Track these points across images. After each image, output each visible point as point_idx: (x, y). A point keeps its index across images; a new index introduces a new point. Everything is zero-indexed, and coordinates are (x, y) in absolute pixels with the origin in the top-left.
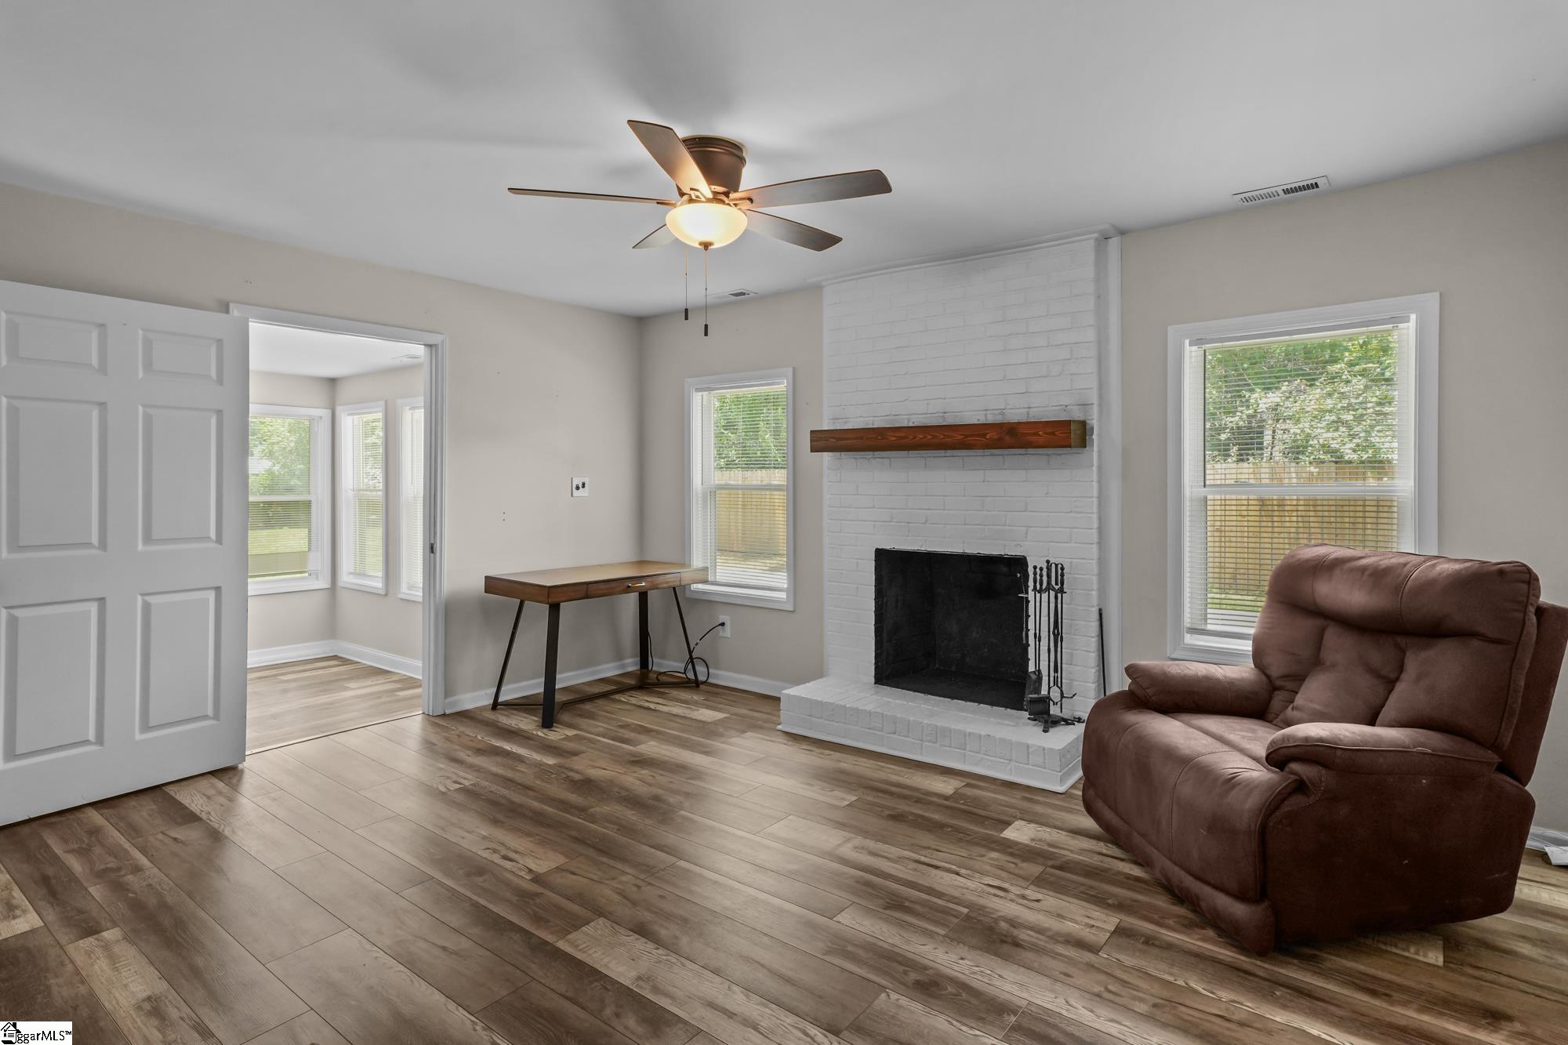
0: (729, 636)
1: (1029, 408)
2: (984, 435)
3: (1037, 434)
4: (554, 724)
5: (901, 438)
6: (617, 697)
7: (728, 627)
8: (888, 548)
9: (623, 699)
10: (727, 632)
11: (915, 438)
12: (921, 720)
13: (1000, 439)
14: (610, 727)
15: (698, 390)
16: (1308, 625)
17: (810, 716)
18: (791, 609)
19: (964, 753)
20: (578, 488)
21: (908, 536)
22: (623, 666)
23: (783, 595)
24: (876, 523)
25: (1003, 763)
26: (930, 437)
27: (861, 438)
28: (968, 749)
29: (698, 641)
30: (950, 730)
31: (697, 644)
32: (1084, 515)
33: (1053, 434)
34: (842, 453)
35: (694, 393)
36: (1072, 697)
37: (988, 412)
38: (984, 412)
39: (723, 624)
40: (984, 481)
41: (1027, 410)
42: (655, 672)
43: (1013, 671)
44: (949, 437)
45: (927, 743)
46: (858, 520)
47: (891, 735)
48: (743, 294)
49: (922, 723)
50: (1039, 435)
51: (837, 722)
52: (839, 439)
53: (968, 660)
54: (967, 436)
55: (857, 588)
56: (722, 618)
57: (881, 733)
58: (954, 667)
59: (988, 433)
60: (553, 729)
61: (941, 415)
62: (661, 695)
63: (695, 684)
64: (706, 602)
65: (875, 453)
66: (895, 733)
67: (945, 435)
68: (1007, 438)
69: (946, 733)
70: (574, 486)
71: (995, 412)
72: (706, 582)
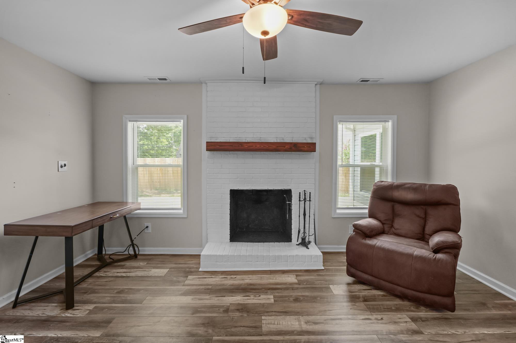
0: (151, 232)
1: (293, 138)
2: (284, 147)
3: (304, 147)
4: (75, 304)
5: (250, 146)
6: (97, 274)
7: (150, 228)
8: (236, 189)
9: (102, 275)
10: (150, 230)
11: (256, 146)
12: (269, 254)
13: (291, 148)
14: (112, 295)
15: (130, 121)
16: (389, 205)
17: (216, 262)
18: (186, 217)
19: (287, 264)
20: (62, 167)
21: (245, 184)
22: (86, 256)
23: (181, 211)
24: (230, 180)
25: (302, 264)
26: (263, 146)
27: (232, 146)
28: (289, 261)
29: (136, 237)
30: (281, 256)
31: (135, 238)
32: (311, 174)
33: (310, 147)
34: (215, 152)
35: (129, 122)
36: (312, 235)
37: (278, 138)
38: (276, 138)
39: (147, 227)
40: (276, 163)
41: (292, 139)
42: (108, 254)
43: (267, 228)
44: (270, 147)
45: (271, 263)
46: (222, 179)
47: (256, 263)
48: (165, 79)
49: (269, 255)
50: (305, 147)
51: (230, 262)
52: (220, 146)
53: (250, 226)
54: (277, 147)
55: (222, 206)
56: (146, 224)
57: (251, 263)
58: (244, 229)
59: (286, 146)
60: (75, 308)
61: (259, 138)
62: (122, 267)
63: (135, 256)
64: (140, 218)
65: (230, 152)
66: (258, 262)
67: (269, 146)
68: (293, 148)
69: (279, 257)
70: (60, 166)
71: (280, 139)
72: (140, 209)
